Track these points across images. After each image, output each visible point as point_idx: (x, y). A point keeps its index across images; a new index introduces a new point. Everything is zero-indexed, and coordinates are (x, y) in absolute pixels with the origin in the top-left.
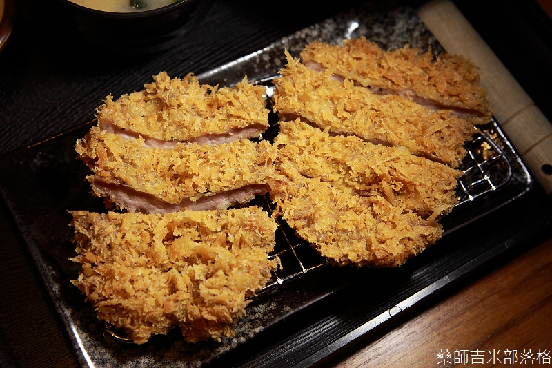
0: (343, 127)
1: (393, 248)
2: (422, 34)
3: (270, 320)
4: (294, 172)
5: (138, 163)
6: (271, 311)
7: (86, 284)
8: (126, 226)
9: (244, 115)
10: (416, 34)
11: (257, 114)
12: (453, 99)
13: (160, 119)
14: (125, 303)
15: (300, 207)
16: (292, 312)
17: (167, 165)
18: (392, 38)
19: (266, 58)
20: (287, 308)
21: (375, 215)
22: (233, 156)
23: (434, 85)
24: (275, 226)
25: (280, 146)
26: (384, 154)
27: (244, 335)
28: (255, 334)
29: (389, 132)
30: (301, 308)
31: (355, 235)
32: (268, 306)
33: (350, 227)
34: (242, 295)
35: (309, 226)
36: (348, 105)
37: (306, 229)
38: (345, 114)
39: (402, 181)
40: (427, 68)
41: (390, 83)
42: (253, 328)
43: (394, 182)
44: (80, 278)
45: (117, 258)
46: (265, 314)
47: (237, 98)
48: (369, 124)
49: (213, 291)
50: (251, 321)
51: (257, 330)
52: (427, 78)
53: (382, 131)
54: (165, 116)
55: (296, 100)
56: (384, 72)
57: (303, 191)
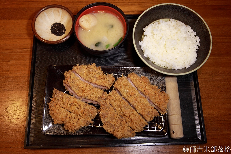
0: (127, 98)
1: (119, 135)
2: (163, 83)
3: (86, 133)
4: (108, 103)
5: (75, 83)
6: (88, 131)
7: (50, 105)
8: (64, 97)
9: (105, 83)
10: (162, 82)
11: (108, 85)
12: (158, 105)
13: (87, 75)
14: (55, 114)
15: (104, 113)
16: (92, 134)
17: (82, 86)
18: (156, 80)
19: (123, 70)
20: (91, 132)
21: (121, 124)
22: (97, 92)
23: (155, 99)
24: (97, 114)
25: (109, 95)
26: (132, 110)
27: (79, 133)
28: (81, 134)
29: (136, 105)
30: (94, 134)
31: (113, 126)
32: (88, 129)
33: (113, 124)
34: (79, 126)
35: (104, 118)
36: (131, 93)
37: (103, 119)
38: (129, 95)
39: (131, 120)
40: (156, 94)
41: (145, 93)
42: (81, 133)
43: (129, 119)
44: (49, 103)
45: (59, 103)
46: (86, 131)
47: (106, 78)
48: (133, 101)
49: (73, 122)
50: (82, 131)
51: (82, 134)
52: (154, 96)
53: (135, 104)
54: (88, 75)
55: (119, 86)
56: (145, 89)
57: (107, 109)
